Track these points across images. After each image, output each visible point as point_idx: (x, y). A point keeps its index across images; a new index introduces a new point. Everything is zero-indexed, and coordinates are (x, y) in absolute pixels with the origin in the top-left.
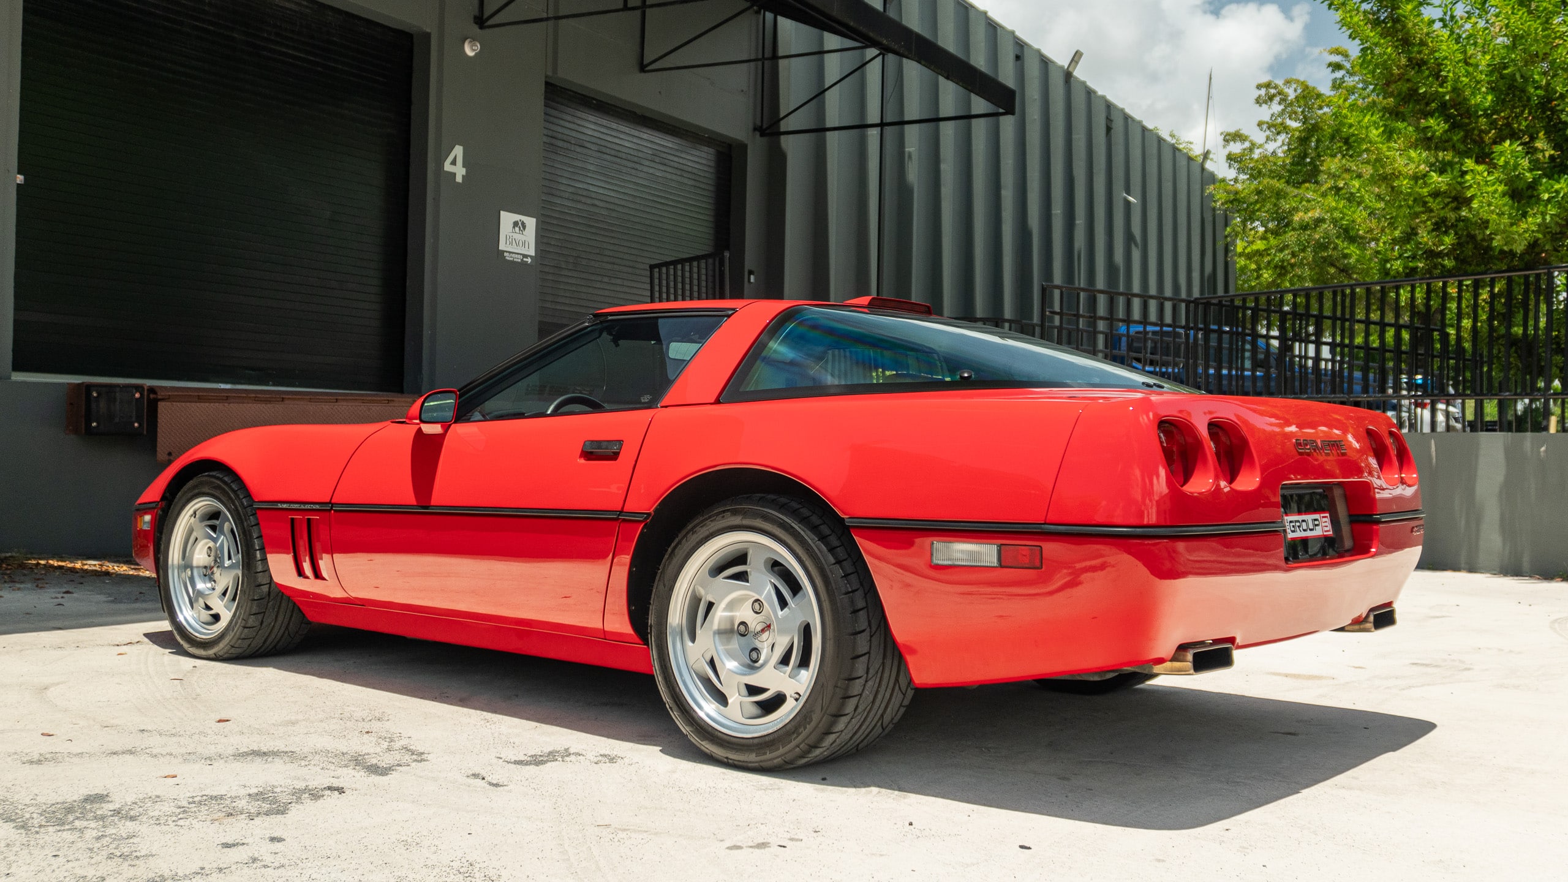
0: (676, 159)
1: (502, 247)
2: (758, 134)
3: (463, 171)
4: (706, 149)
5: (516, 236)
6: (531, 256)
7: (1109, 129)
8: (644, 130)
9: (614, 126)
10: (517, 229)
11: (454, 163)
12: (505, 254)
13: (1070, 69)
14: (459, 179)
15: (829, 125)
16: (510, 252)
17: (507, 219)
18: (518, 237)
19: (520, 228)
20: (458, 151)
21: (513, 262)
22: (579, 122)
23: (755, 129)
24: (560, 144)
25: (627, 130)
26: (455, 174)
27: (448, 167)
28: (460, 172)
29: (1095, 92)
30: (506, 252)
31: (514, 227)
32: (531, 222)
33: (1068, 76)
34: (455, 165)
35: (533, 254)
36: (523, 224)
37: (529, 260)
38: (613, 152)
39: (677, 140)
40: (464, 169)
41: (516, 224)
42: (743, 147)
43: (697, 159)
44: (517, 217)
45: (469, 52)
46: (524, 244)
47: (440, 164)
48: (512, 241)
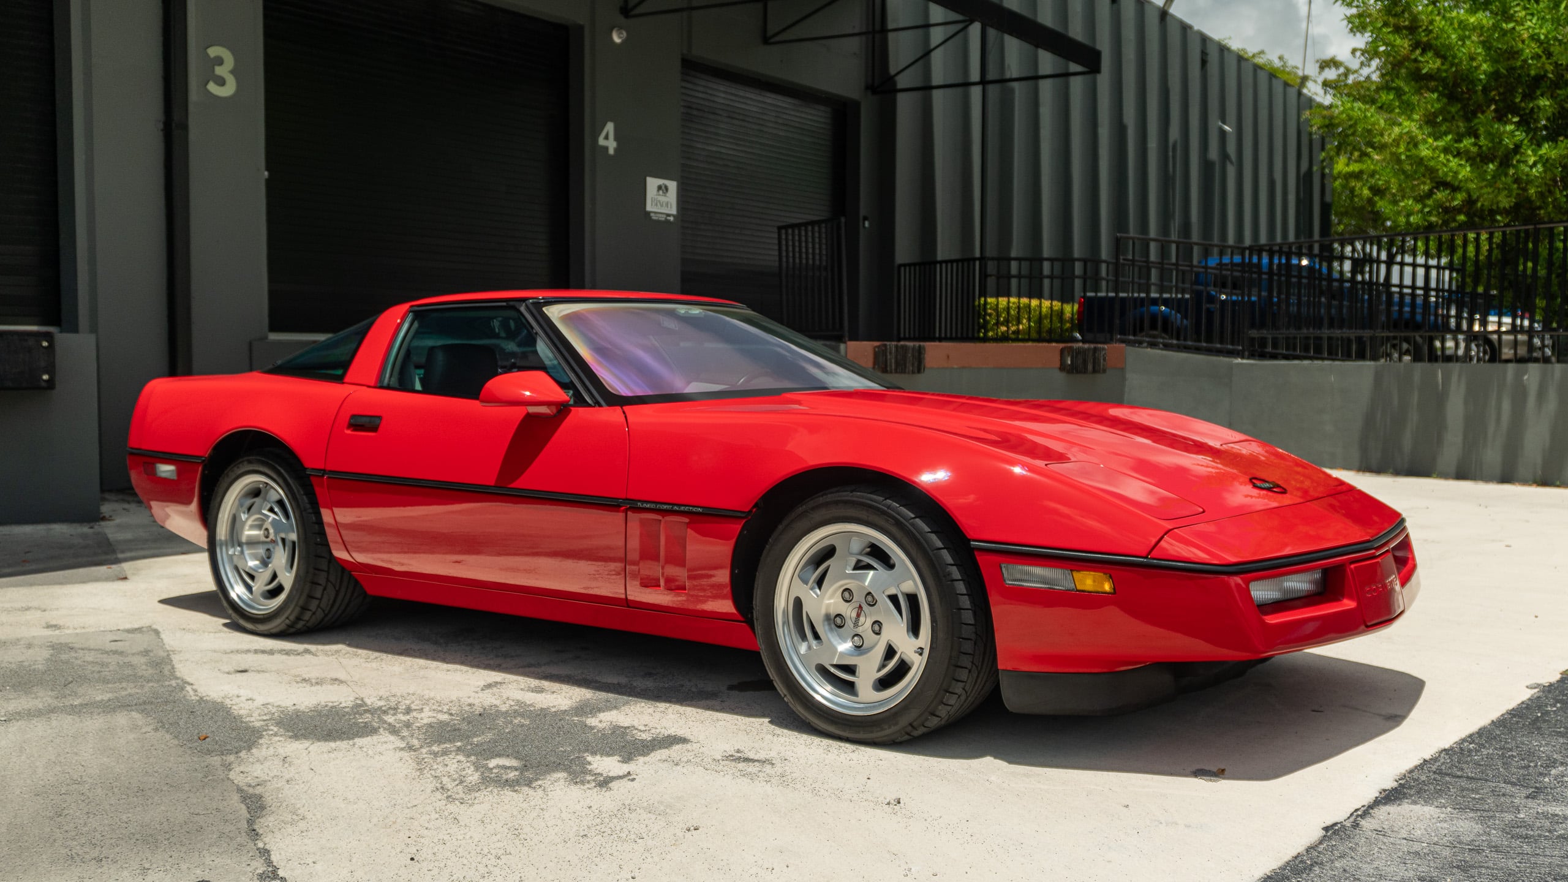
0: (797, 119)
1: (649, 208)
2: (869, 92)
3: (615, 144)
4: (822, 108)
5: (660, 198)
6: (673, 215)
7: (1204, 60)
8: (769, 94)
9: (741, 93)
10: (661, 192)
11: (606, 138)
12: (652, 215)
13: (1166, 8)
14: (611, 151)
15: (934, 83)
16: (655, 213)
17: (652, 183)
18: (662, 199)
19: (663, 190)
20: (610, 127)
21: (658, 221)
22: (710, 92)
23: (867, 88)
24: (695, 112)
25: (752, 96)
26: (607, 147)
27: (602, 142)
28: (611, 145)
29: (1190, 27)
30: (653, 212)
31: (658, 190)
32: (672, 185)
33: (1164, 14)
34: (608, 140)
35: (674, 211)
36: (667, 188)
37: (672, 219)
38: (741, 117)
39: (794, 101)
41: (660, 188)
42: (856, 105)
43: (815, 118)
44: (660, 182)
45: (617, 39)
46: (667, 204)
47: (595, 139)
48: (656, 203)
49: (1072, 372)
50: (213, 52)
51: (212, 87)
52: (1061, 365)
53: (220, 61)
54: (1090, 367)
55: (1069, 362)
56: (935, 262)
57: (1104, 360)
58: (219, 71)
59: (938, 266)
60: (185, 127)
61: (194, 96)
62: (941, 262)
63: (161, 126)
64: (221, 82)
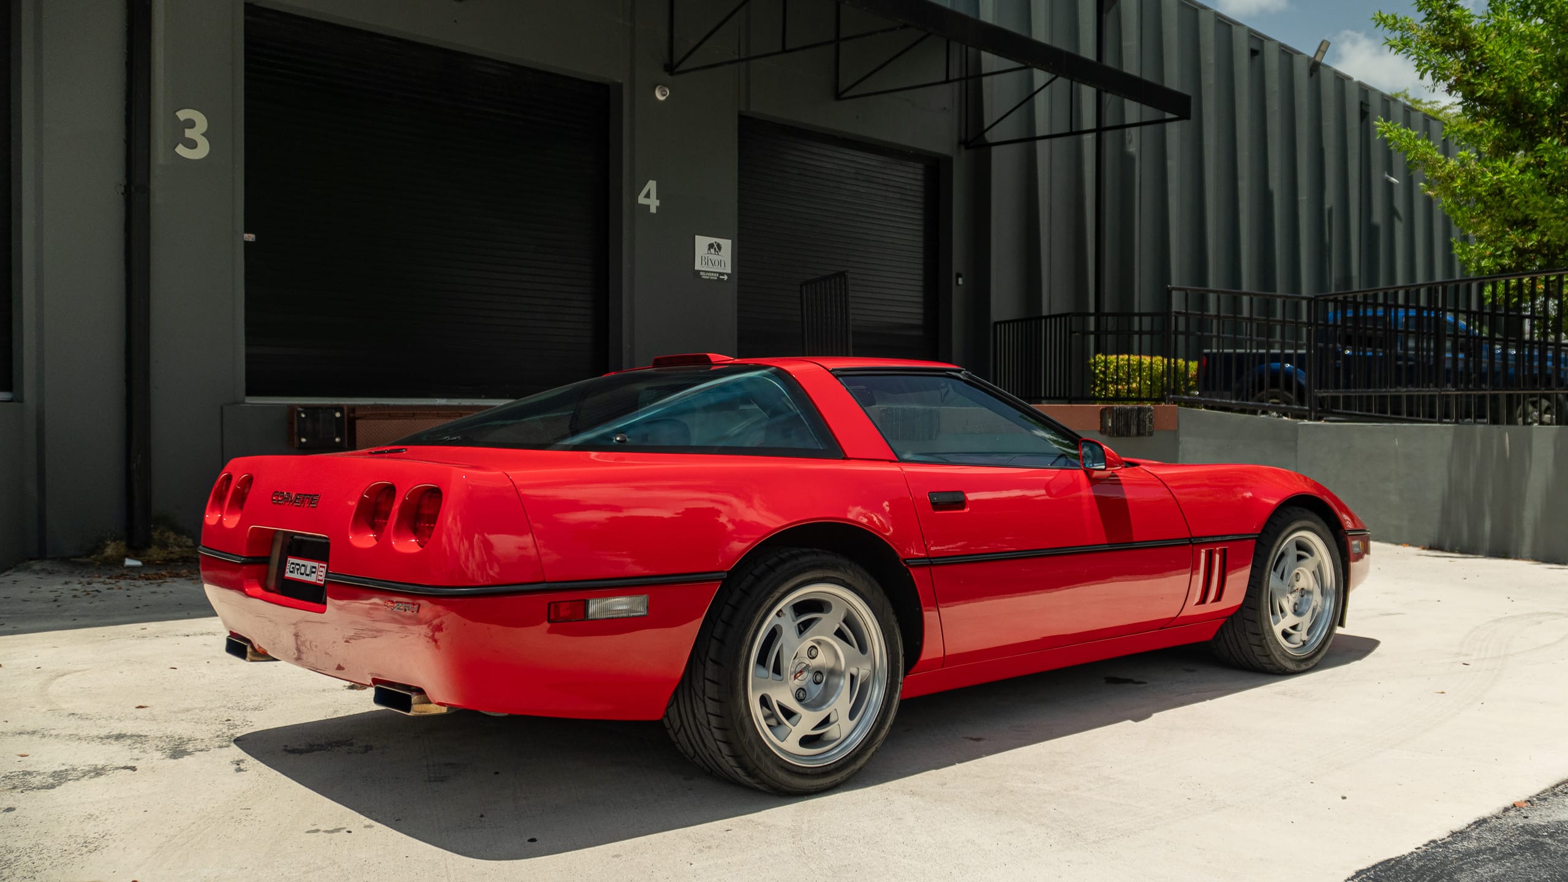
0: (880, 176)
1: (698, 267)
2: (963, 147)
3: (657, 203)
4: (921, 166)
5: (711, 257)
6: (727, 274)
8: (847, 151)
9: (815, 150)
10: (712, 251)
11: (648, 196)
12: (701, 273)
14: (653, 210)
15: (1038, 134)
16: (706, 272)
17: (702, 243)
18: (714, 257)
19: (715, 249)
20: (652, 185)
21: (708, 279)
23: (960, 143)
25: (828, 153)
26: (649, 206)
27: (641, 200)
28: (654, 204)
29: (1349, 77)
30: (702, 271)
31: (709, 249)
32: (726, 244)
33: (1315, 65)
34: (649, 197)
35: (729, 271)
36: (719, 246)
37: (726, 277)
39: (881, 158)
40: (658, 201)
42: (948, 160)
43: (911, 176)
44: (713, 240)
45: (660, 97)
46: (719, 263)
47: (634, 197)
48: (707, 262)
49: (1113, 436)
50: (183, 115)
51: (181, 150)
52: (1101, 428)
53: (191, 124)
54: (1134, 430)
55: (1110, 425)
56: (1041, 318)
57: (1151, 422)
58: (189, 133)
59: (1044, 321)
60: (146, 190)
61: (159, 157)
62: (1046, 317)
63: (121, 189)
64: (192, 144)
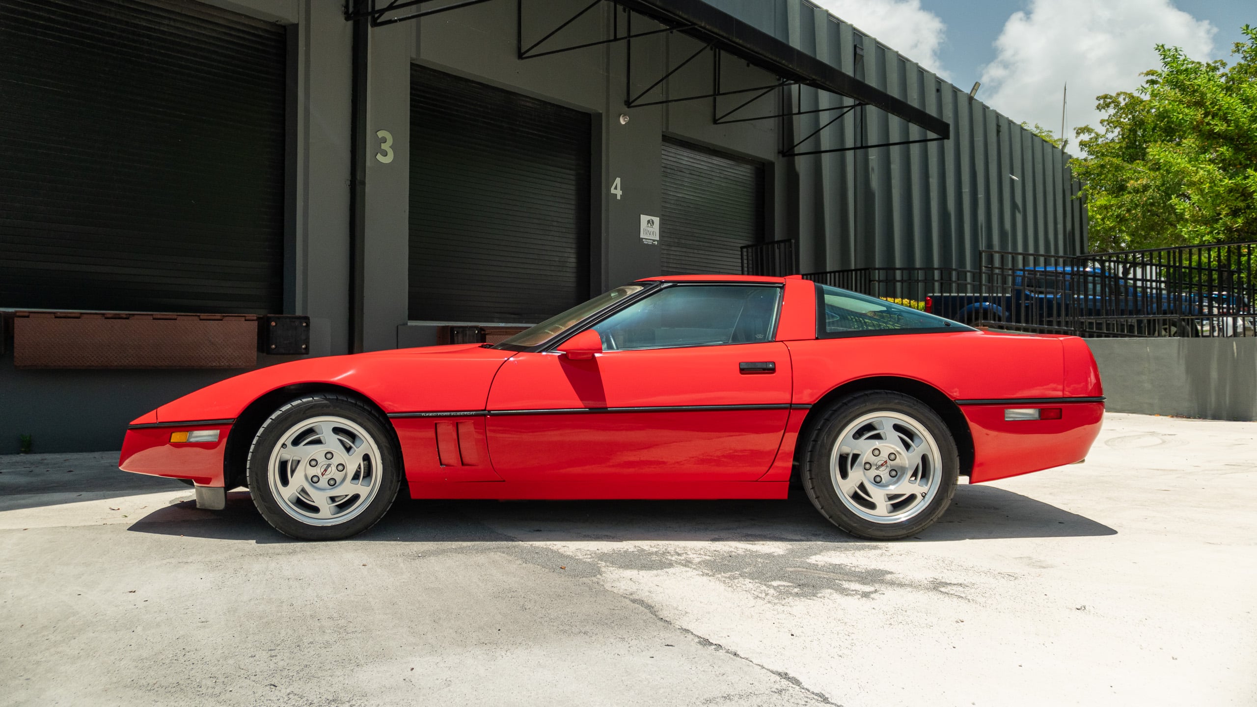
1: (642, 236)
2: (781, 156)
4: (749, 167)
5: (649, 229)
6: (657, 241)
7: (998, 132)
8: (715, 158)
9: (698, 157)
10: (649, 225)
11: (616, 188)
12: (644, 240)
13: (972, 95)
14: (619, 197)
15: (823, 149)
16: (646, 239)
17: (644, 219)
18: (650, 229)
19: (651, 224)
20: (618, 181)
21: (648, 245)
22: (679, 157)
23: (779, 153)
24: (669, 171)
25: (705, 159)
26: (616, 195)
27: (613, 191)
28: (619, 193)
29: (988, 108)
32: (657, 220)
33: (971, 99)
34: (616, 190)
35: (658, 239)
36: (653, 221)
37: (656, 243)
38: (698, 173)
40: (621, 192)
41: (649, 222)
42: (772, 164)
43: (744, 172)
44: (649, 218)
45: (623, 122)
46: (653, 233)
47: (609, 190)
48: (647, 232)
50: (381, 134)
51: (380, 157)
53: (384, 140)
56: (826, 273)
58: (384, 146)
59: (828, 275)
60: (363, 183)
61: (368, 163)
62: (830, 272)
63: (348, 183)
64: (385, 154)
